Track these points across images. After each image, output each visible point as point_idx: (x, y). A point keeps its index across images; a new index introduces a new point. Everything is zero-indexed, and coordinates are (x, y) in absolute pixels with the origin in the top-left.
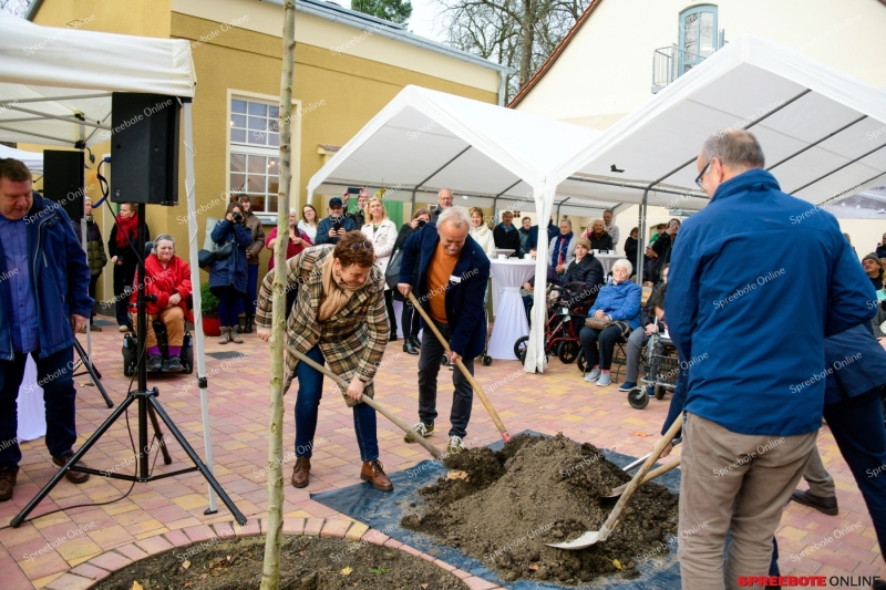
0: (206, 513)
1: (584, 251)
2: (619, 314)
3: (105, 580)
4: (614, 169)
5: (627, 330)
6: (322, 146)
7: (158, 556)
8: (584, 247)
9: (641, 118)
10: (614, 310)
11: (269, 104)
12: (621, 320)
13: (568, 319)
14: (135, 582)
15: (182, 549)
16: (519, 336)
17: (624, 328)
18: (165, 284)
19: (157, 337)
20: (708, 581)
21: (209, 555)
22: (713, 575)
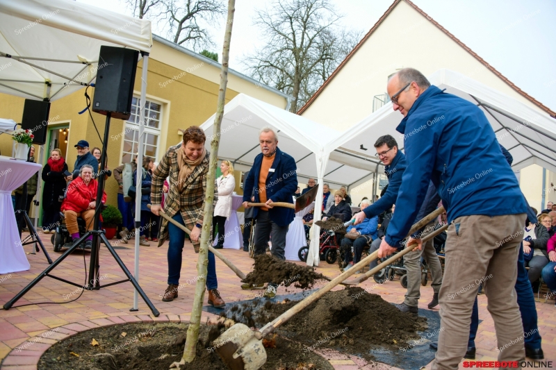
0: (131, 311)
1: (340, 199)
2: (366, 231)
3: (74, 336)
4: (362, 147)
5: (370, 240)
6: (180, 130)
7: (106, 327)
8: (340, 196)
9: (382, 114)
10: (361, 229)
11: (151, 101)
12: (367, 234)
13: (333, 234)
14: (94, 340)
15: (120, 325)
16: (301, 247)
17: (369, 239)
18: (87, 194)
19: (79, 227)
20: (461, 334)
21: (137, 331)
22: (464, 331)
